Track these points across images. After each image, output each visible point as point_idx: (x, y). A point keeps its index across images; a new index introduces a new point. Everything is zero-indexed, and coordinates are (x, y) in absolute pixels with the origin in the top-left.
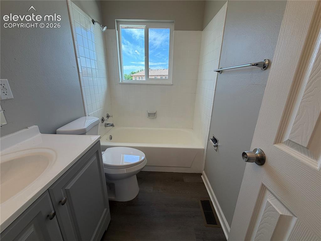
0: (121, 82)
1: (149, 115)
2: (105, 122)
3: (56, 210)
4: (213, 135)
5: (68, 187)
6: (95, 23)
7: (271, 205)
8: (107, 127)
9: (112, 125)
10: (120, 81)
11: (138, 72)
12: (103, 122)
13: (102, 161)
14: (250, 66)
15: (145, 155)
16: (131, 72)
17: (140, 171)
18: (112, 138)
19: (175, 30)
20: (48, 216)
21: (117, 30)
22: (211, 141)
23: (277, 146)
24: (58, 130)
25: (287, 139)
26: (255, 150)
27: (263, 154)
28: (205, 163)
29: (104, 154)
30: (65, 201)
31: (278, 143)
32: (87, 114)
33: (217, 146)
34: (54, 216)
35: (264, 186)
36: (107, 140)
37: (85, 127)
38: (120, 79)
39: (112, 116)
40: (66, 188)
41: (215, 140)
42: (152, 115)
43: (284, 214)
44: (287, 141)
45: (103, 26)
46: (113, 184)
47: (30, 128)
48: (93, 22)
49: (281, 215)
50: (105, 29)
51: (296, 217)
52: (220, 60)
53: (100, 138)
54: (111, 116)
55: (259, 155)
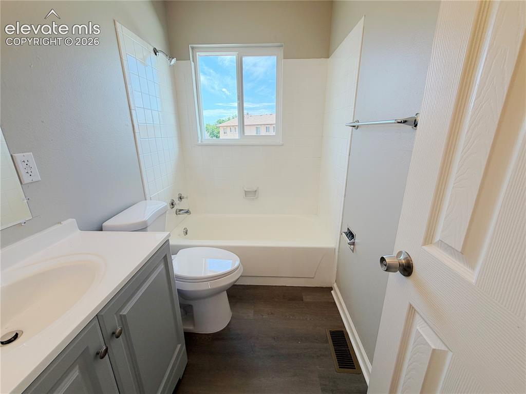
0: (200, 142)
1: (247, 193)
2: (176, 207)
3: (108, 346)
4: (348, 225)
5: (125, 312)
6: (157, 53)
7: (421, 335)
8: (179, 214)
9: (187, 212)
10: (198, 141)
11: (229, 119)
12: (173, 208)
13: (173, 271)
14: (395, 123)
15: (239, 259)
16: (217, 121)
17: (232, 284)
18: (188, 232)
19: (284, 59)
20: (98, 354)
21: (193, 61)
22: (344, 235)
23: (426, 248)
24: (104, 224)
25: (438, 240)
26: (400, 253)
27: (409, 260)
28: (337, 271)
29: (176, 259)
30: (120, 333)
31: (428, 244)
32: (148, 196)
33: (353, 244)
34: (106, 355)
35: (413, 307)
36: (179, 235)
37: (146, 218)
38: (198, 138)
39: (187, 198)
40: (121, 314)
41: (350, 235)
42: (251, 194)
43: (437, 348)
44: (438, 241)
45: (171, 57)
46: (191, 306)
47: (64, 223)
48: (155, 52)
49: (434, 350)
50: (174, 61)
51: (451, 351)
52: (355, 108)
53: (169, 235)
54: (185, 196)
55: (403, 261)
